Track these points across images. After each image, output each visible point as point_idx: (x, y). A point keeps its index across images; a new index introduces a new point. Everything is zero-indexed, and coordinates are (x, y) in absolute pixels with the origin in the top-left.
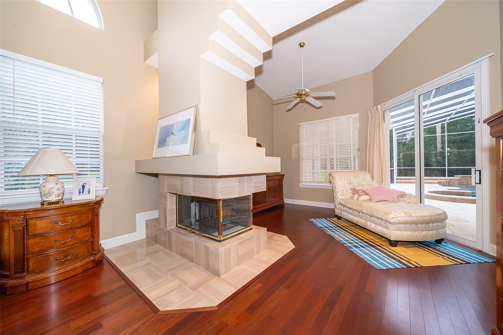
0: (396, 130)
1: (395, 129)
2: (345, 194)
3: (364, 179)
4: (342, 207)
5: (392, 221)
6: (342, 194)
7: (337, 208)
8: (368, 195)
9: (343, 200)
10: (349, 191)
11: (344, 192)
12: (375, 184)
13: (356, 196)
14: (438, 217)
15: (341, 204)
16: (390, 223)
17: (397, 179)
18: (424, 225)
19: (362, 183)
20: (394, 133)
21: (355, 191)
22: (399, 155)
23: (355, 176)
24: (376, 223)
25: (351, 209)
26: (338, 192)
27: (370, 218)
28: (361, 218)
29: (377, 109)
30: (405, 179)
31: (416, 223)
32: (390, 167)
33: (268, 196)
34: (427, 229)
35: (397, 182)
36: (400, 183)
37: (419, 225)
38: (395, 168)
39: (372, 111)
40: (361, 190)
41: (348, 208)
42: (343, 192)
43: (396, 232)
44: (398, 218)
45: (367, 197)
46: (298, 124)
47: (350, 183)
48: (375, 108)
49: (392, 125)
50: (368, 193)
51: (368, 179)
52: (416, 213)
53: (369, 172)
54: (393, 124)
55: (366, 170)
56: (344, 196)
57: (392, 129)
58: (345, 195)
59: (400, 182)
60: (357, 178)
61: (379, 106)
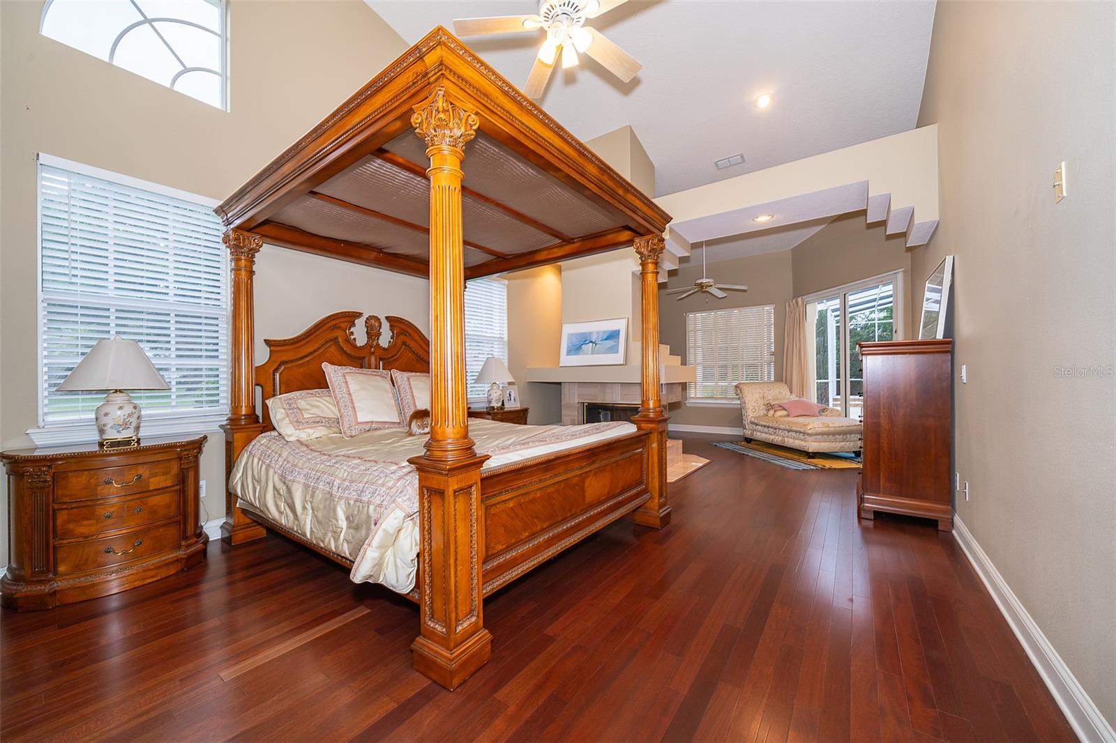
3: (780, 392)
4: (754, 426)
5: (810, 432)
6: (753, 410)
7: (747, 428)
8: (786, 410)
9: (755, 418)
10: (762, 407)
11: (756, 408)
12: (794, 397)
13: (771, 412)
14: (855, 427)
15: (752, 423)
16: (808, 434)
18: (841, 436)
19: (778, 397)
21: (770, 407)
23: (770, 389)
24: (794, 438)
25: (765, 426)
26: (748, 409)
27: (787, 434)
28: (777, 435)
29: (797, 303)
31: (834, 434)
34: (844, 440)
37: (836, 436)
39: (791, 305)
40: (777, 404)
41: (762, 426)
42: (754, 408)
43: (815, 444)
44: (816, 429)
45: (784, 412)
47: (763, 397)
48: (794, 300)
50: (786, 408)
51: (785, 392)
53: (786, 383)
55: (782, 381)
56: (755, 414)
58: (756, 411)
60: (771, 392)
61: (799, 300)
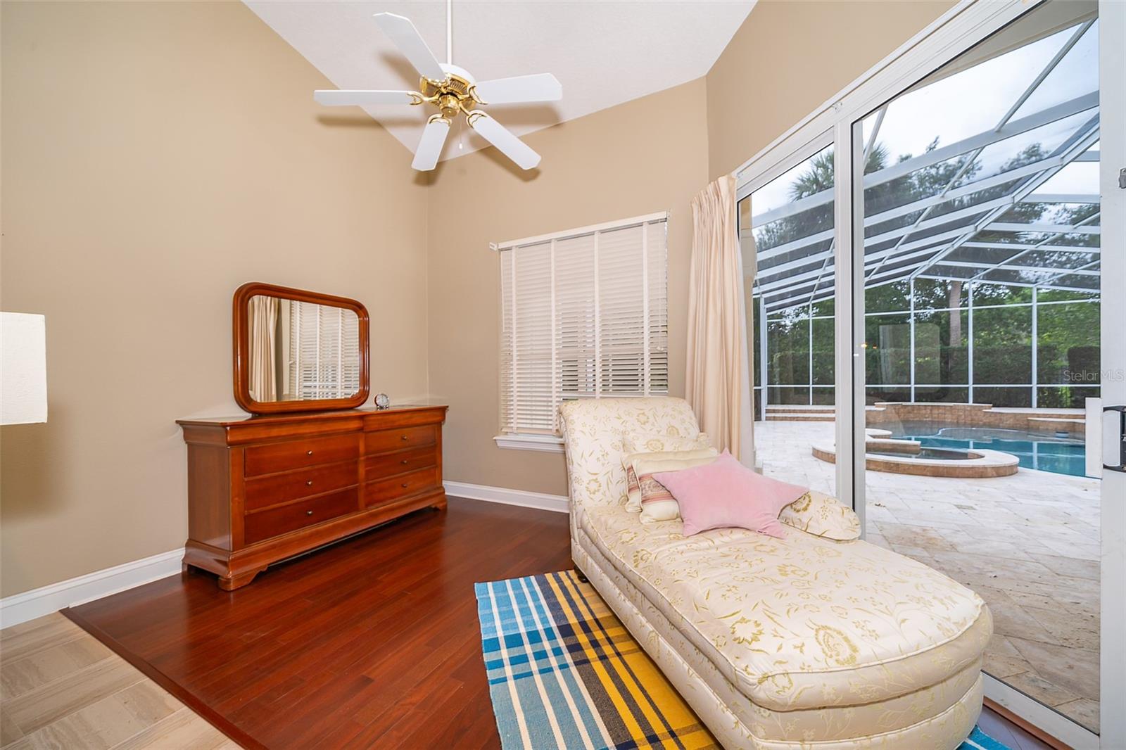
0: (768, 301)
1: (765, 299)
2: (604, 487)
3: (671, 429)
6: (594, 486)
8: (675, 499)
9: (592, 515)
10: (617, 476)
11: (600, 478)
12: (706, 451)
13: (635, 501)
15: (584, 528)
17: (768, 411)
19: (663, 445)
20: (763, 307)
21: (633, 480)
22: (770, 358)
23: (643, 418)
25: (608, 560)
26: (578, 481)
27: (668, 629)
28: (641, 611)
29: (717, 191)
30: (784, 411)
32: (753, 385)
33: (367, 485)
35: (768, 419)
36: (774, 420)
38: (764, 386)
39: (704, 200)
40: (649, 476)
41: (602, 553)
42: (596, 481)
44: (792, 677)
45: (667, 507)
46: (496, 247)
47: (624, 445)
48: (710, 188)
49: (759, 288)
50: (674, 493)
51: (685, 429)
52: (877, 637)
53: (691, 403)
54: (761, 287)
55: (684, 396)
56: (598, 496)
57: (759, 298)
58: (602, 491)
59: (774, 417)
60: (648, 426)
61: (723, 181)
